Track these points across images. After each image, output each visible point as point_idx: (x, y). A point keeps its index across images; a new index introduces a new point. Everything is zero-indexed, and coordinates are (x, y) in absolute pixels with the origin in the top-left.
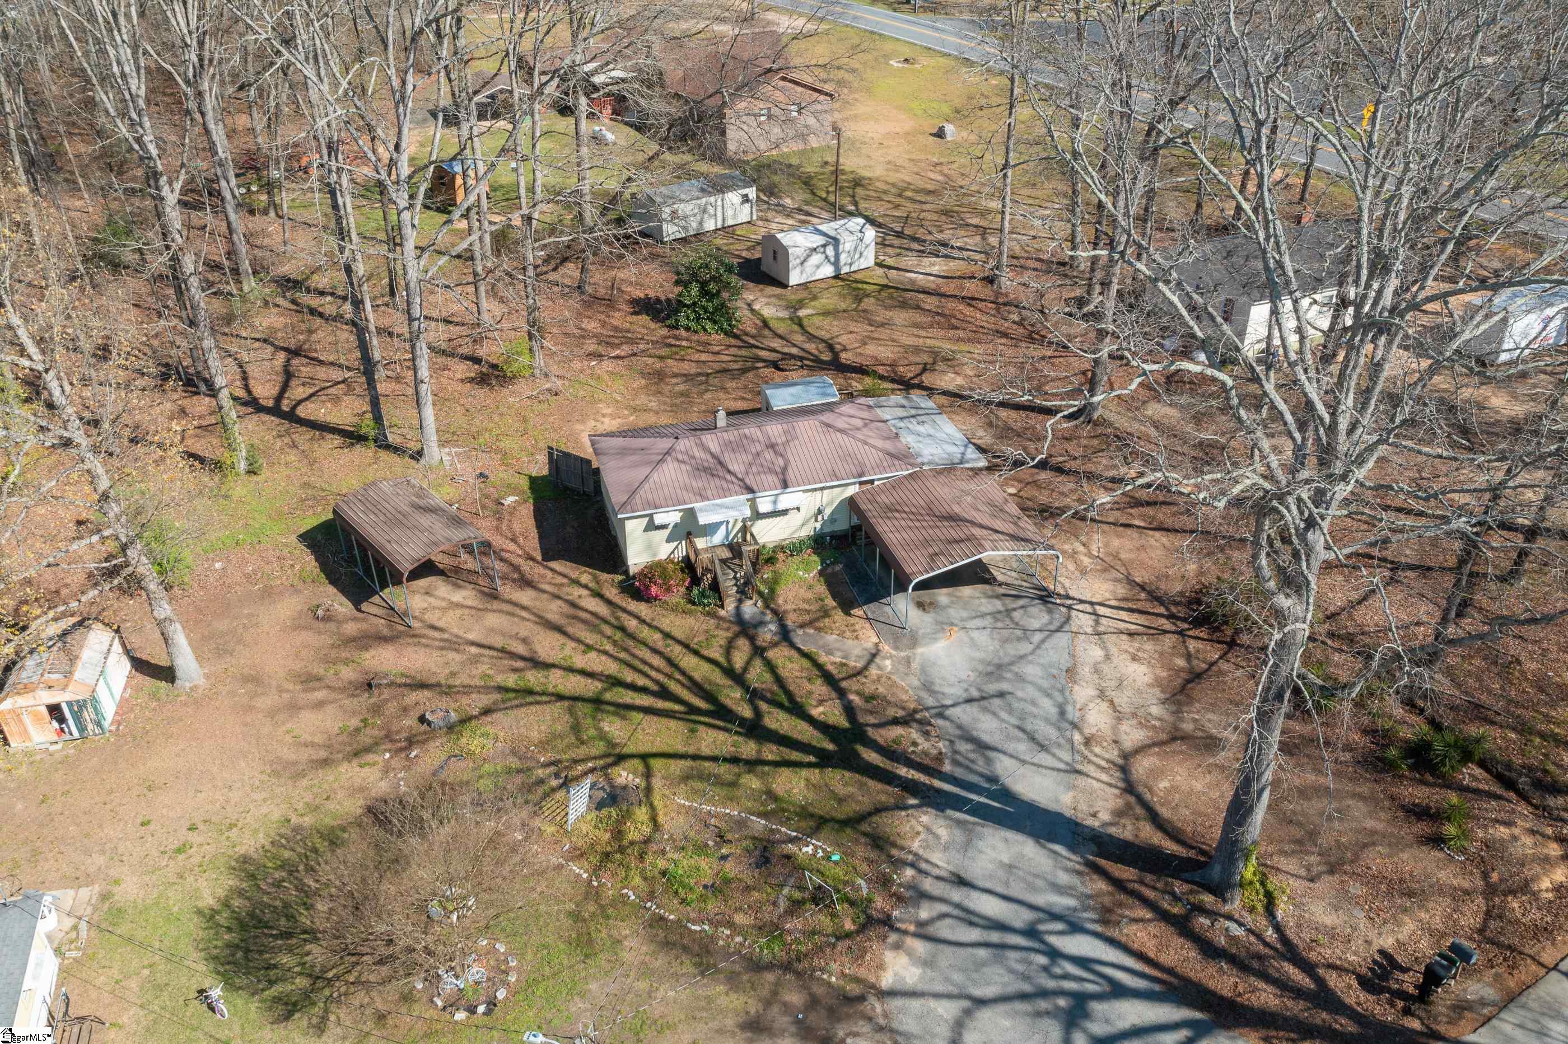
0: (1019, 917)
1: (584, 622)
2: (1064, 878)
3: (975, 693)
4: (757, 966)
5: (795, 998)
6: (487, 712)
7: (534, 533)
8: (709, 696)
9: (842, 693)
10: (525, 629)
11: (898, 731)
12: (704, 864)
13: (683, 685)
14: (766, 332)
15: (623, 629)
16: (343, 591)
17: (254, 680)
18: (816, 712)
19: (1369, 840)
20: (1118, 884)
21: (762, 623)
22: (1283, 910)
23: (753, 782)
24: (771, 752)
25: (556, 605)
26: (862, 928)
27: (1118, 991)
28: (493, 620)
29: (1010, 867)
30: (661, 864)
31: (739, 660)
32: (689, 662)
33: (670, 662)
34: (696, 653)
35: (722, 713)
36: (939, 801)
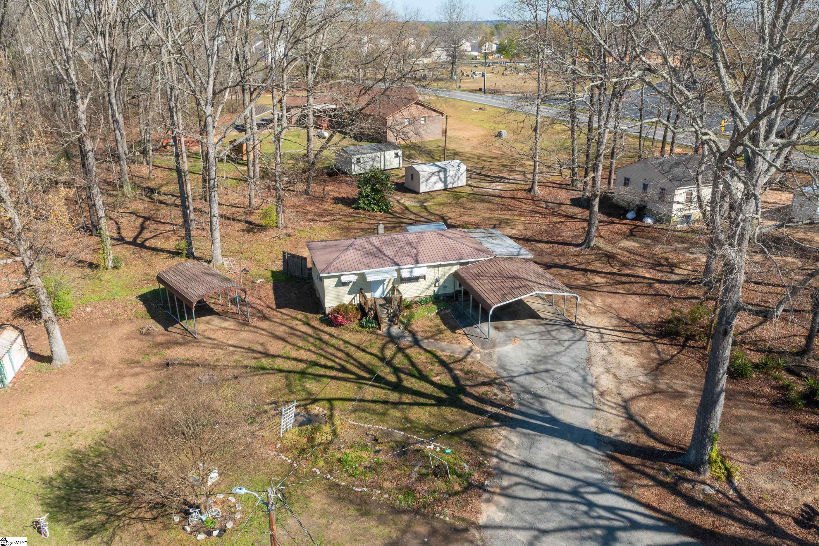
0: (567, 484)
1: (297, 336)
2: (593, 464)
3: (531, 370)
4: (397, 511)
5: (422, 529)
6: (236, 377)
7: (272, 296)
8: (371, 371)
9: (451, 370)
10: (263, 339)
11: (486, 388)
12: (364, 455)
13: (355, 366)
14: (407, 212)
15: (320, 339)
16: (159, 322)
17: (100, 363)
18: (436, 379)
19: (785, 444)
20: (629, 467)
21: (403, 337)
22: (737, 480)
23: (396, 413)
24: (407, 398)
25: (282, 329)
26: (466, 490)
27: (635, 526)
28: (245, 335)
29: (559, 458)
30: (338, 455)
31: (389, 353)
32: (359, 355)
33: (348, 355)
34: (363, 351)
35: (379, 380)
36: (512, 424)
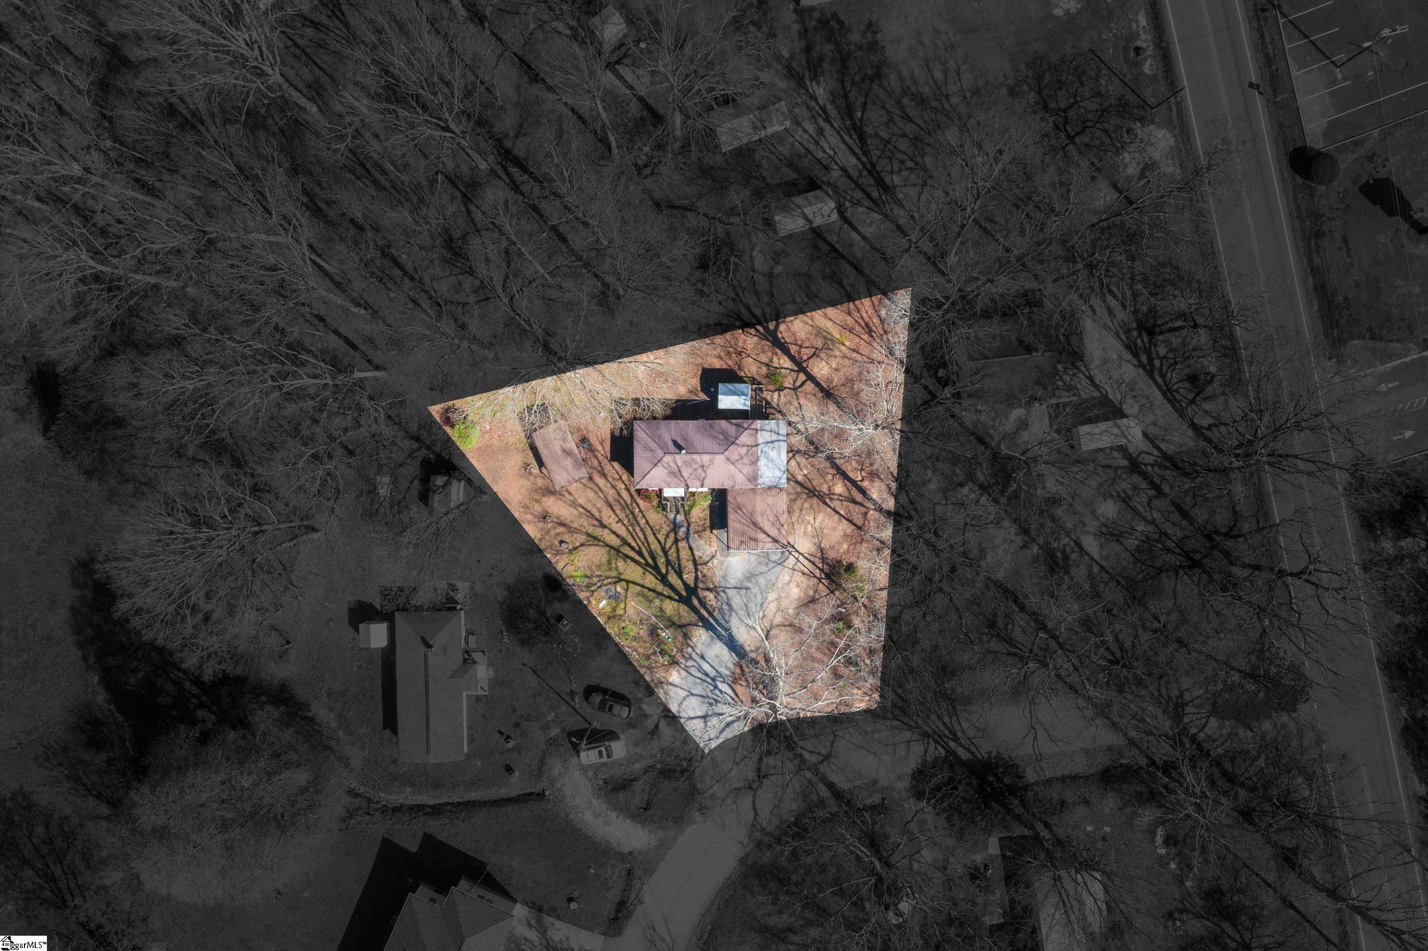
0: (713, 673)
3: (739, 585)
7: (609, 442)
8: (654, 560)
9: (696, 570)
10: (600, 504)
11: (708, 593)
12: (634, 628)
15: (633, 513)
18: (685, 577)
20: (742, 671)
21: (682, 526)
23: (657, 602)
24: (667, 591)
25: (612, 491)
26: (670, 663)
27: (726, 702)
28: (591, 495)
29: (717, 656)
30: (623, 625)
31: (668, 545)
32: (651, 539)
33: (646, 538)
34: (654, 534)
36: (708, 626)
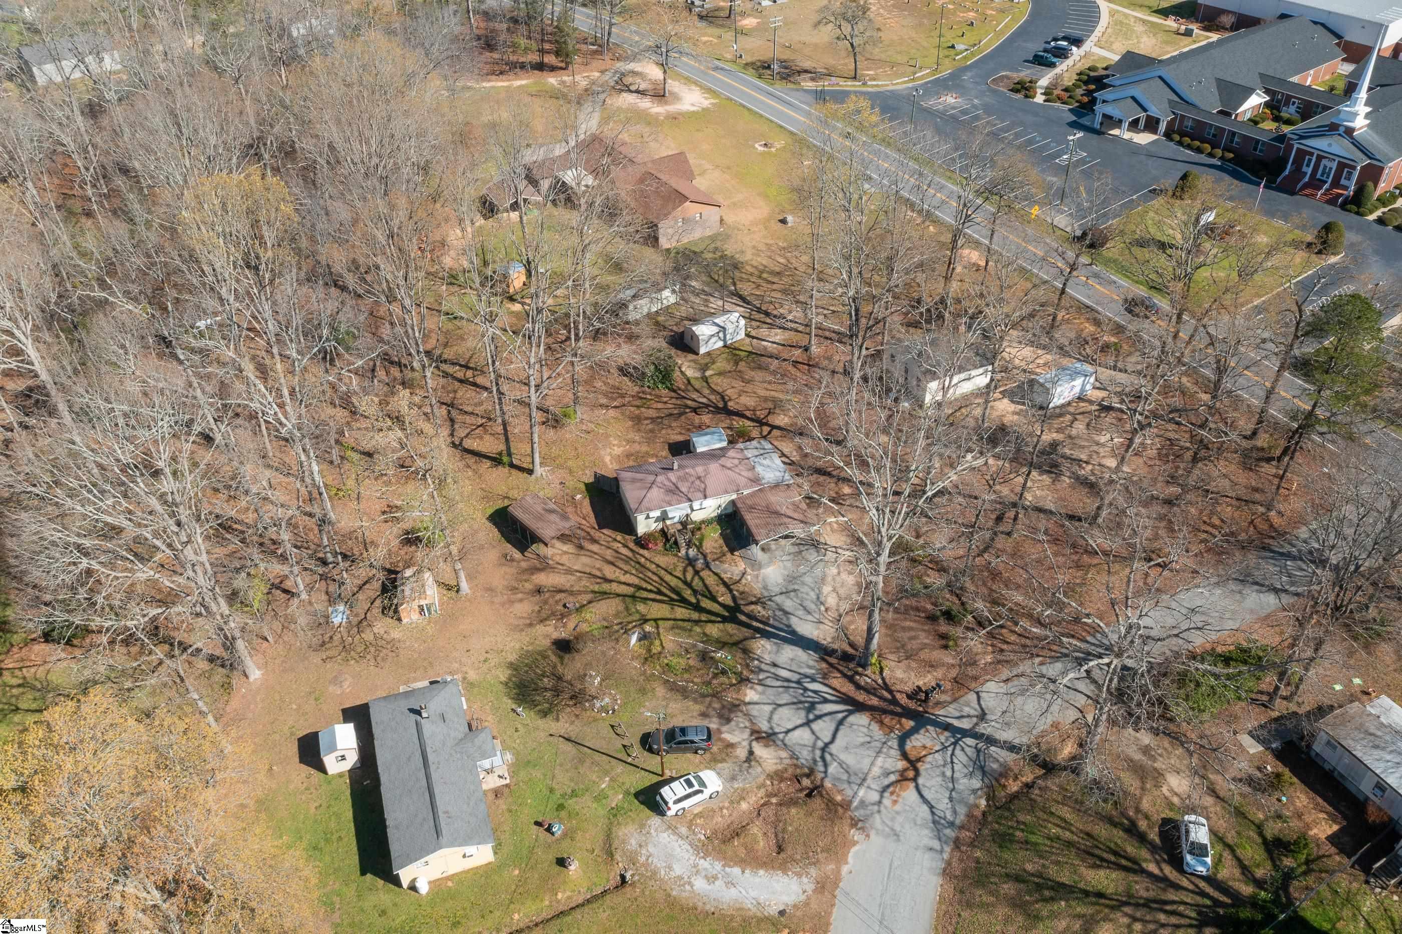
0: (795, 677)
1: (622, 559)
2: (811, 663)
3: (784, 590)
4: (704, 696)
5: (717, 705)
6: (590, 602)
7: (592, 515)
8: (678, 593)
9: (731, 591)
10: (598, 564)
11: (753, 607)
12: (681, 660)
15: (639, 563)
16: (514, 546)
17: (490, 590)
18: (720, 599)
19: (924, 646)
20: (831, 665)
21: (697, 559)
22: (886, 673)
23: (698, 629)
24: (704, 617)
25: (609, 552)
26: (739, 682)
27: (826, 701)
28: (584, 560)
29: (792, 660)
30: (666, 661)
31: (689, 578)
32: (668, 578)
34: (671, 574)
35: (683, 601)
